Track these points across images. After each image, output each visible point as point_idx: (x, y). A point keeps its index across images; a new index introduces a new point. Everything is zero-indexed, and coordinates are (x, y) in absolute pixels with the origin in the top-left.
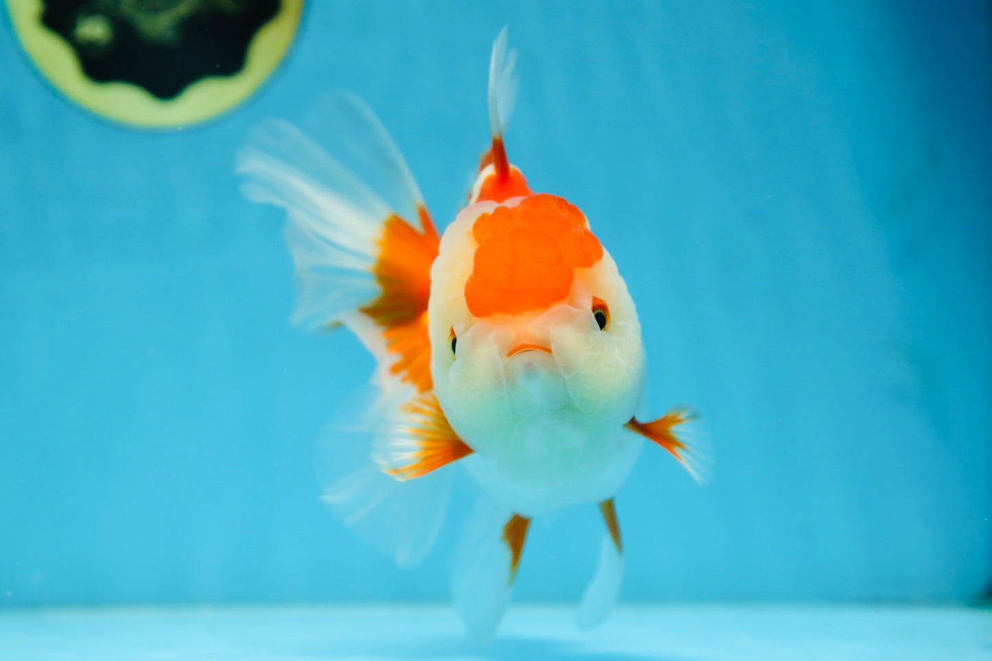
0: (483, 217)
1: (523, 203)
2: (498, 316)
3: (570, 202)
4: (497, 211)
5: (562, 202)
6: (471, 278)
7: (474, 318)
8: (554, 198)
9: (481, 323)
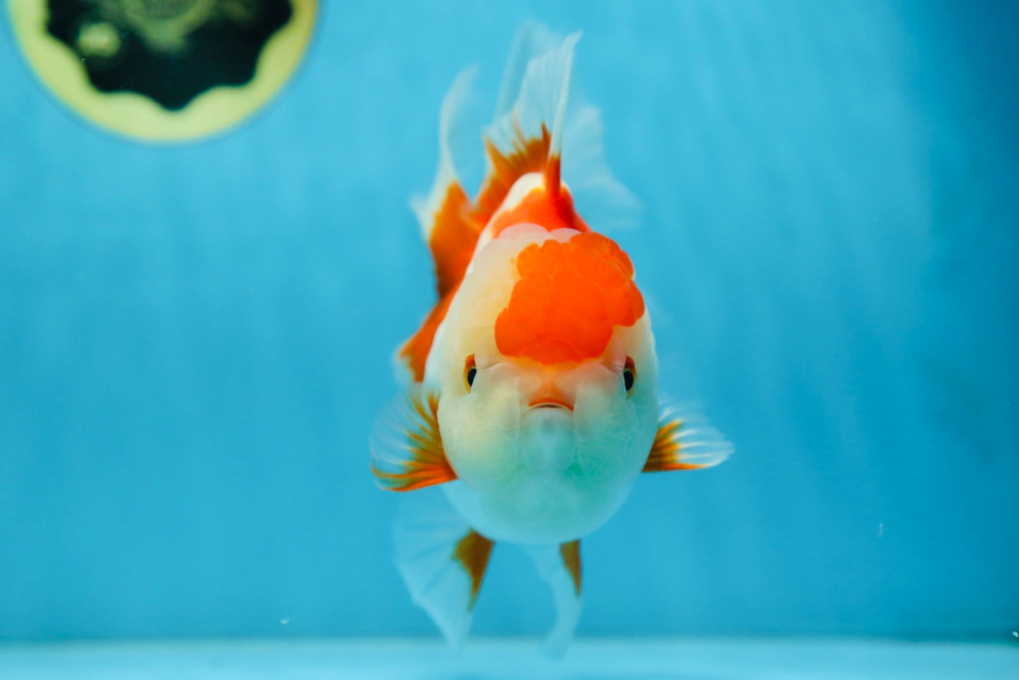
0: (532, 248)
1: (574, 239)
2: (525, 360)
3: (622, 247)
4: (548, 243)
5: (614, 246)
6: (505, 310)
7: (501, 356)
8: (606, 240)
9: (505, 363)
